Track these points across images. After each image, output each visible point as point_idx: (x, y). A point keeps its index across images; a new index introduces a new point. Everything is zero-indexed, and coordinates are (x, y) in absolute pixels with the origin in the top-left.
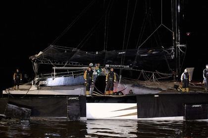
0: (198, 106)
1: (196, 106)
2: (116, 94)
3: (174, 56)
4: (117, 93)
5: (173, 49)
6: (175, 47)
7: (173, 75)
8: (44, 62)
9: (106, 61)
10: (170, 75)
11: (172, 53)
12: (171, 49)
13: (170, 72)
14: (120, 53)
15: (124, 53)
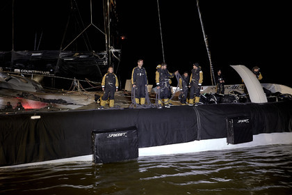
0: (121, 135)
1: (116, 135)
3: (106, 62)
5: (105, 53)
6: (108, 52)
9: (14, 64)
11: (105, 59)
12: (103, 53)
14: (33, 54)
15: (40, 54)
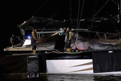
2: (73, 51)
3: (119, 21)
4: (75, 51)
6: (120, 15)
7: (119, 35)
8: (28, 28)
9: (72, 26)
10: (117, 35)
11: (118, 19)
12: (117, 16)
13: (117, 32)
14: (81, 20)
15: (84, 20)
